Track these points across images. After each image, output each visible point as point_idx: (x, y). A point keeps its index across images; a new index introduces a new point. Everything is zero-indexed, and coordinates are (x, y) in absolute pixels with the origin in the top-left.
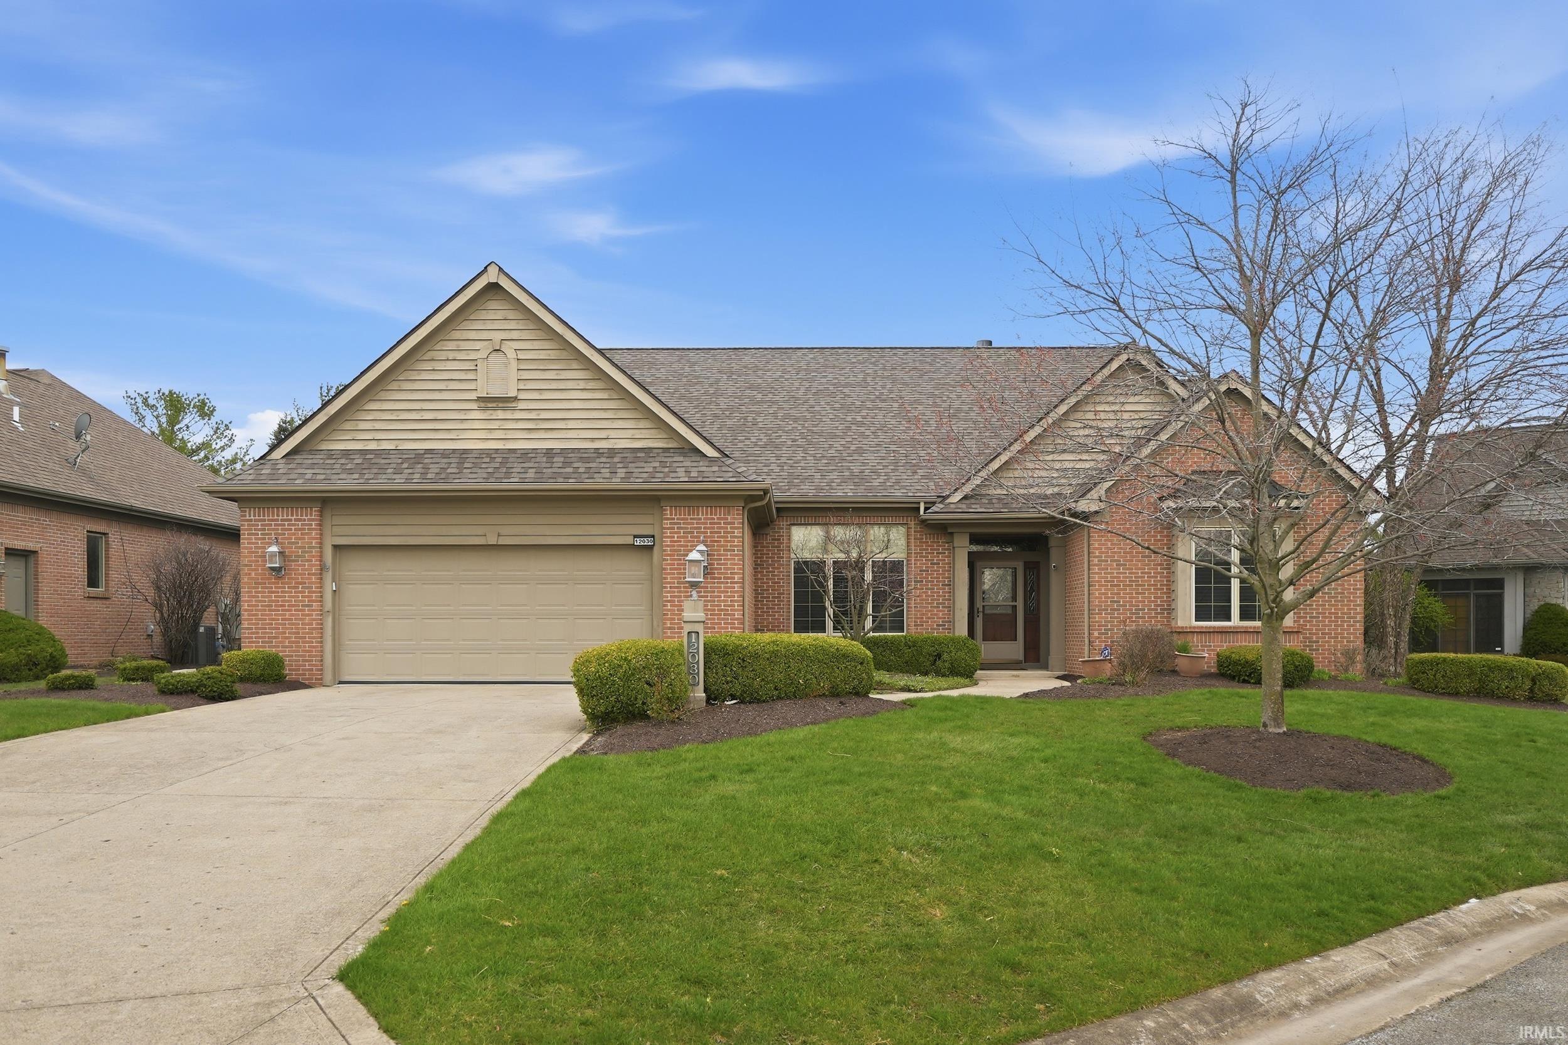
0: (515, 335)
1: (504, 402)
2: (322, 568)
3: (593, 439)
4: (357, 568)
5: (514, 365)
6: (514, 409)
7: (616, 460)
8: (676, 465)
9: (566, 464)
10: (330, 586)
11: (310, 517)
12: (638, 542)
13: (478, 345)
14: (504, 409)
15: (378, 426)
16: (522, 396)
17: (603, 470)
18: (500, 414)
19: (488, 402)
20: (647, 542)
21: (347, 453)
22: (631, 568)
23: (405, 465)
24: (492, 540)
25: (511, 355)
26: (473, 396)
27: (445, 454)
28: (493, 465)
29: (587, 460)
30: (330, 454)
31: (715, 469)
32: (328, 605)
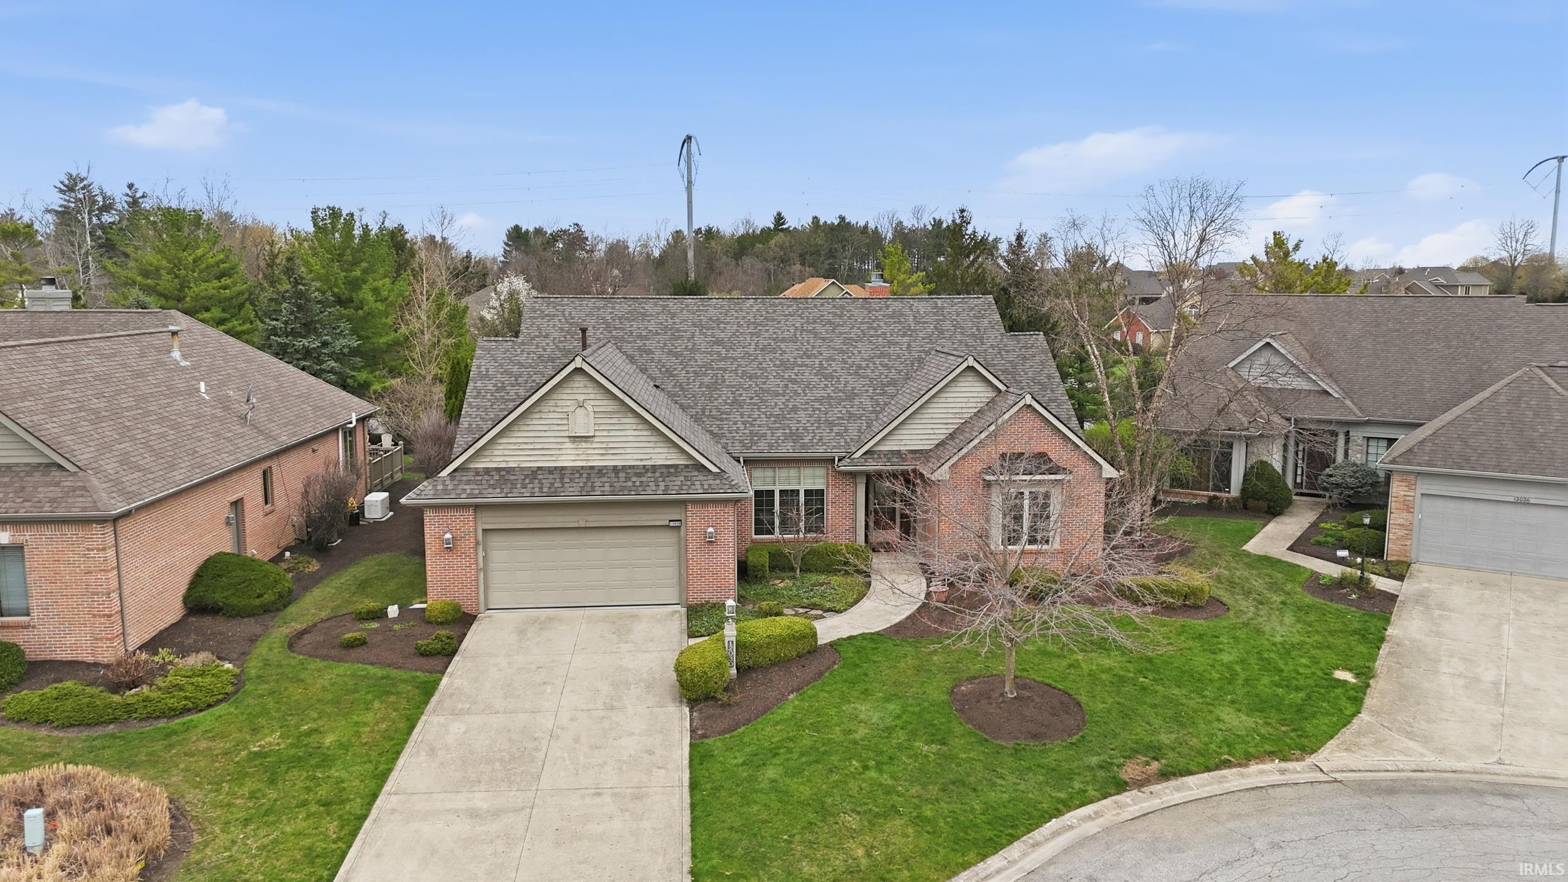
0: (592, 396)
1: (586, 438)
2: (477, 543)
3: (641, 460)
4: (496, 541)
5: (592, 414)
6: (592, 442)
7: (657, 474)
8: (694, 479)
9: (628, 479)
10: (481, 554)
11: (469, 514)
12: (672, 524)
13: (569, 403)
14: (586, 442)
15: (506, 453)
16: (597, 434)
17: (650, 484)
18: (584, 445)
19: (574, 439)
20: (677, 524)
21: (487, 471)
22: (668, 538)
23: (527, 481)
24: (582, 525)
25: (590, 409)
26: (566, 434)
27: (551, 471)
28: (581, 480)
29: (639, 475)
30: (477, 472)
31: (718, 482)
32: (481, 565)
